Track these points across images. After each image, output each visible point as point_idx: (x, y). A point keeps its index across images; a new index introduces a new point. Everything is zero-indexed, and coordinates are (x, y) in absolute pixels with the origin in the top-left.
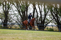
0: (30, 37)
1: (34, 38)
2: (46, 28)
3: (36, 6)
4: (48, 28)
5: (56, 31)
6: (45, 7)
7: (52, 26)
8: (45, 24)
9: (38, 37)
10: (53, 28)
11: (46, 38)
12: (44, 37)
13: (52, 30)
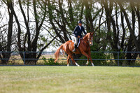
0: (5, 80)
1: (13, 83)
2: (41, 58)
3: (14, 7)
6: (35, 10)
8: (38, 50)
9: (24, 80)
11: (43, 82)
12: (37, 79)
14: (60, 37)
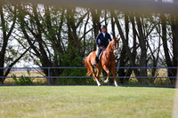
2: (9, 75)
4: (15, 77)
5: (38, 84)
6: (2, 15)
7: (28, 69)
8: (5, 65)
10: (31, 75)
11: (13, 107)
12: (6, 103)
13: (26, 82)
14: (34, 48)
